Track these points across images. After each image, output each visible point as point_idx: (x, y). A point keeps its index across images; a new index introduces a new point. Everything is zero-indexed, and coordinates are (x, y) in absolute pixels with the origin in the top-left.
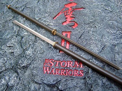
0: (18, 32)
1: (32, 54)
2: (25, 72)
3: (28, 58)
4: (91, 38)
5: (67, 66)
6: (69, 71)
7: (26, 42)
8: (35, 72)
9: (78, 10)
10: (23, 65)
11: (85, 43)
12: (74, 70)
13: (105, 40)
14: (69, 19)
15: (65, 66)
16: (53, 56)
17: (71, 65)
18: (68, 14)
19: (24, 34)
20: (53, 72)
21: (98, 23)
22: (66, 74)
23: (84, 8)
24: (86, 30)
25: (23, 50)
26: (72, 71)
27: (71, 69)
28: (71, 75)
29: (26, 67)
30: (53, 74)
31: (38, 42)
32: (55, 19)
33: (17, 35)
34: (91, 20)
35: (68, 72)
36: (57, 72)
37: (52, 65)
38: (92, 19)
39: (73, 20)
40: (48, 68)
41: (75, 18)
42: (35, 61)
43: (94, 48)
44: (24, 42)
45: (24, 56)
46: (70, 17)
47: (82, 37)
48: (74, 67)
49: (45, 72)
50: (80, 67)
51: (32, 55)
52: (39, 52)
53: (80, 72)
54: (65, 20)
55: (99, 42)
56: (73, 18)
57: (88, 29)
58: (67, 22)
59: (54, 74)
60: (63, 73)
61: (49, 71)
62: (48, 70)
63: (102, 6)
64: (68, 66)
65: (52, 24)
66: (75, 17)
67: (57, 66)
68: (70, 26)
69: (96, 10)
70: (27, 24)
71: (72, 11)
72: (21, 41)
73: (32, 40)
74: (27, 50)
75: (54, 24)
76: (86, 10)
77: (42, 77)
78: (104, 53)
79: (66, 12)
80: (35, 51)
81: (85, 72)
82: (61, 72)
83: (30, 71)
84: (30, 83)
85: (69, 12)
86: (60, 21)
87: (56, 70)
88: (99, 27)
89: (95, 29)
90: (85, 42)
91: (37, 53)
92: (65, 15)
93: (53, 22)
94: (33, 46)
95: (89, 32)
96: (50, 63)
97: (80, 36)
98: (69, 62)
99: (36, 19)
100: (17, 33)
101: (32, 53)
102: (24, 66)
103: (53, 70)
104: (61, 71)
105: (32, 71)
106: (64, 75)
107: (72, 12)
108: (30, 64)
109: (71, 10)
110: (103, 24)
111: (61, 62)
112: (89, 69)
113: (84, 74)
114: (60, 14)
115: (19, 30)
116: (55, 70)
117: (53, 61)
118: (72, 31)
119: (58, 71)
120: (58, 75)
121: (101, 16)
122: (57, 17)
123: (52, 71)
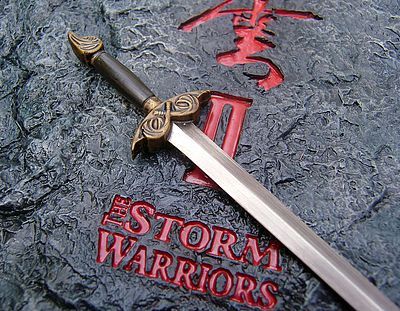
0: (13, 48)
1: (57, 159)
2: (8, 235)
3: (36, 174)
4: (330, 150)
5: (210, 250)
6: (214, 272)
7: (39, 101)
8: (55, 243)
9: (290, 18)
10: (7, 200)
11: (304, 164)
12: (238, 274)
13: (387, 170)
14: (248, 47)
15: (198, 245)
16: (152, 191)
17: (226, 246)
18: (248, 23)
19: (41, 61)
20: (142, 262)
21: (368, 91)
22: (197, 286)
23: (316, 17)
24: (313, 110)
25: (17, 132)
26: (227, 279)
27: (225, 265)
28: (221, 293)
29: (16, 214)
30: (138, 270)
31: (93, 113)
32: (188, 30)
33: (7, 58)
34: (342, 74)
35: (209, 277)
36: (157, 266)
37: (140, 228)
38: (345, 69)
39: (264, 55)
40: (119, 239)
41: (273, 46)
42: (65, 193)
43: (337, 194)
44: (33, 96)
45: (16, 161)
46: (256, 39)
47: (294, 136)
48: (239, 258)
49: (104, 254)
50: (268, 265)
51: (60, 164)
52: (90, 157)
53: (264, 287)
54: (231, 47)
55: (364, 172)
56: (266, 47)
57: (325, 105)
58: (240, 58)
59: (142, 271)
60: (187, 276)
61: (123, 253)
62: (118, 247)
63: (393, 29)
64: (215, 252)
65: (172, 49)
66: (275, 42)
67: (163, 238)
68: (252, 77)
69: (367, 39)
70: (62, 24)
71: (267, 16)
72: (17, 88)
73: (69, 96)
74: (38, 136)
75: (179, 49)
76: (325, 25)
77: (85, 277)
78: (379, 227)
79: (242, 15)
80: (75, 150)
81: (288, 293)
82: (176, 272)
83: (32, 234)
84: (21, 292)
85: (255, 18)
86: (211, 46)
87: (155, 258)
88: (372, 108)
89: (355, 113)
90: (304, 158)
91: (83, 157)
92: (236, 23)
93: (180, 40)
94: (68, 122)
95: (325, 121)
96: (133, 217)
97: (287, 127)
98: (219, 233)
99: (107, 10)
100: (7, 51)
101: (58, 152)
102: (9, 207)
103: (142, 252)
104: (179, 264)
105: (44, 236)
106: (187, 289)
107: (266, 21)
108: (40, 203)
109: (264, 13)
110: (391, 101)
111: (186, 225)
112: (304, 285)
113: (280, 300)
114: (213, 16)
115: (19, 42)
116: (150, 253)
117: (151, 211)
118: (254, 97)
119: (162, 264)
120: (159, 280)
121: (383, 67)
122: (198, 23)
123: (136, 257)
